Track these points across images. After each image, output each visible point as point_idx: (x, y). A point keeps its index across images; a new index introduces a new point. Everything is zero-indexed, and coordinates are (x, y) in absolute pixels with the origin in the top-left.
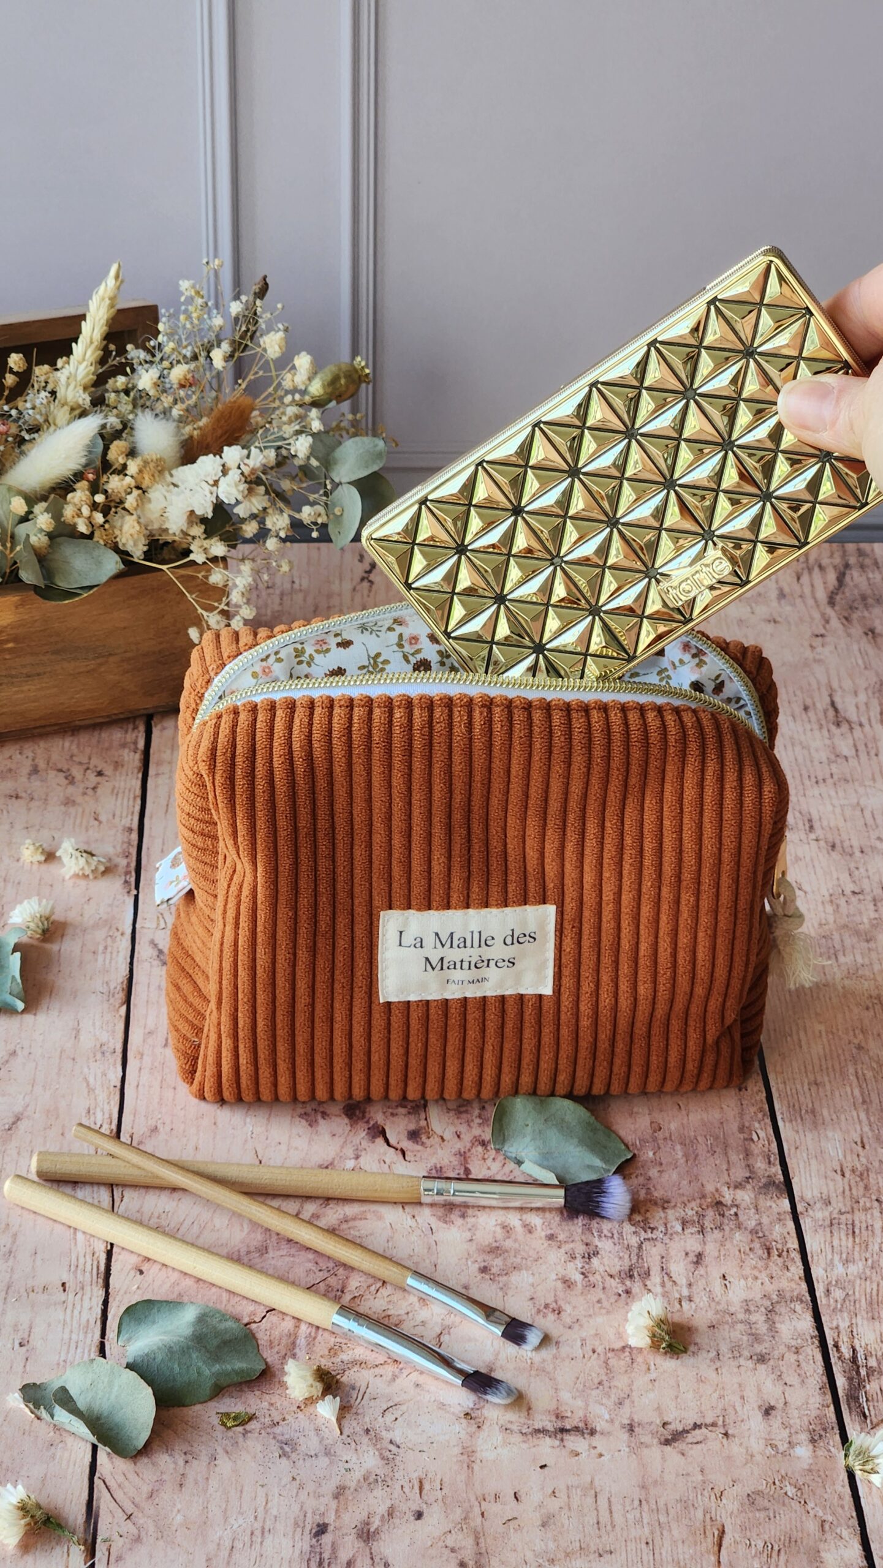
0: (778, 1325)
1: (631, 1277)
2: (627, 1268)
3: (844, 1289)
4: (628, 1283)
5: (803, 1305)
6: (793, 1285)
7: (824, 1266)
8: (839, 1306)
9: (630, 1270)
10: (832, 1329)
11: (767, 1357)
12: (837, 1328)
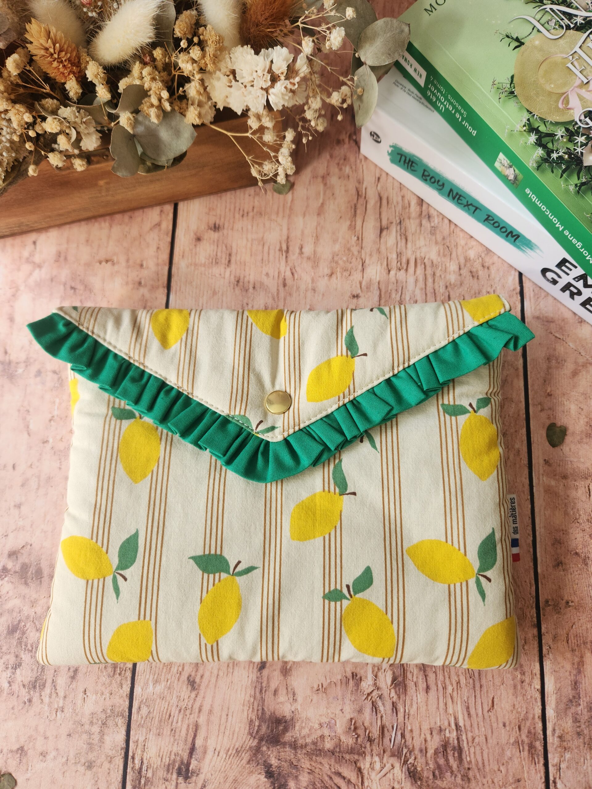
0: (106, 737)
1: (35, 687)
2: (34, 679)
3: (148, 706)
4: (32, 693)
5: (123, 720)
6: (121, 701)
7: (142, 684)
8: (143, 722)
9: (36, 681)
10: (134, 742)
11: (93, 764)
12: (137, 742)
